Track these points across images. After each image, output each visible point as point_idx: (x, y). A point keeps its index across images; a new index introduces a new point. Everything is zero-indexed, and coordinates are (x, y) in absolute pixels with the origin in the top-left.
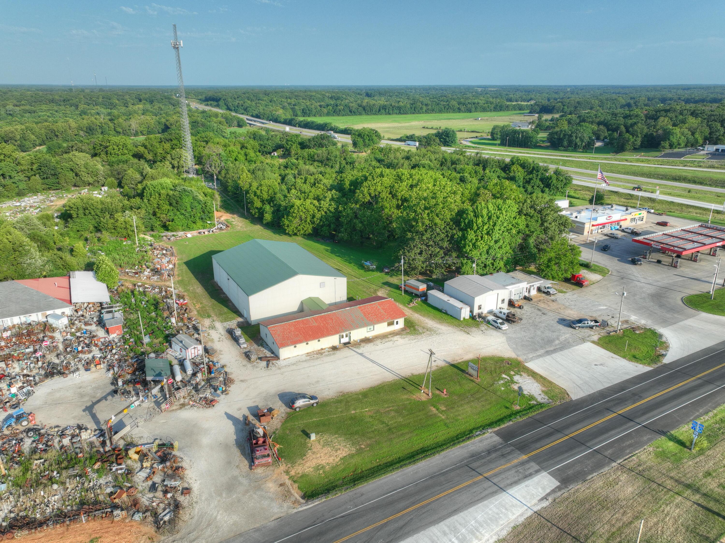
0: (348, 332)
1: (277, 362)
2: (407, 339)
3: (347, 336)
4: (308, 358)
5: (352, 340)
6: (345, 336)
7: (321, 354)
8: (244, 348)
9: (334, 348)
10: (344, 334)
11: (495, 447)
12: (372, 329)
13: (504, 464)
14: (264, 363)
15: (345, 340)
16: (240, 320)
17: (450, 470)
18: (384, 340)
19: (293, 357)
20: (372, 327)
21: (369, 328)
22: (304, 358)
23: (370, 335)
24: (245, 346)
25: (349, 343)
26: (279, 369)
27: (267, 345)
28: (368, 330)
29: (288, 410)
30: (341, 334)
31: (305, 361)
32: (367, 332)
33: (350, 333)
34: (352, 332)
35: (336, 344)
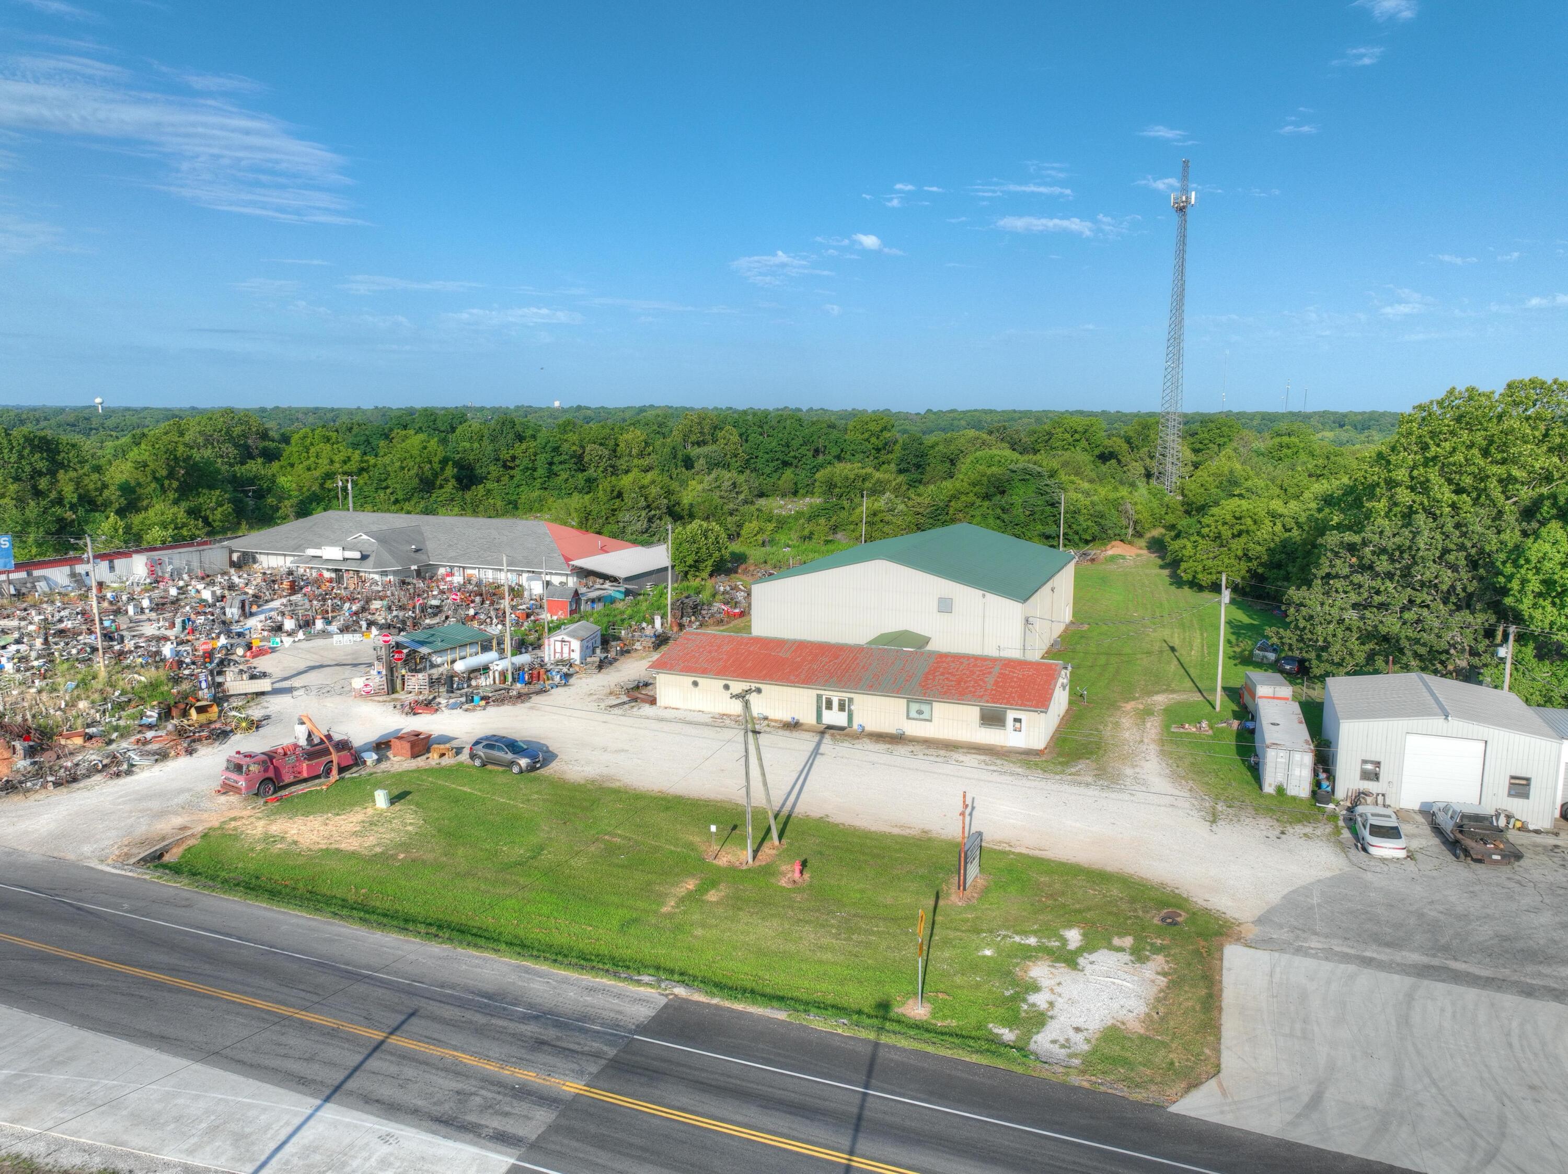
0: (845, 696)
3: (842, 708)
4: (709, 721)
5: (855, 726)
6: (836, 704)
9: (789, 726)
10: (835, 697)
11: (585, 1018)
12: (926, 715)
13: (488, 1058)
15: (834, 717)
17: (381, 981)
19: (686, 710)
20: (925, 708)
21: (914, 707)
22: (701, 718)
23: (914, 729)
25: (842, 729)
28: (913, 714)
30: (826, 694)
32: (908, 718)
33: (851, 700)
34: (858, 698)
35: (809, 718)
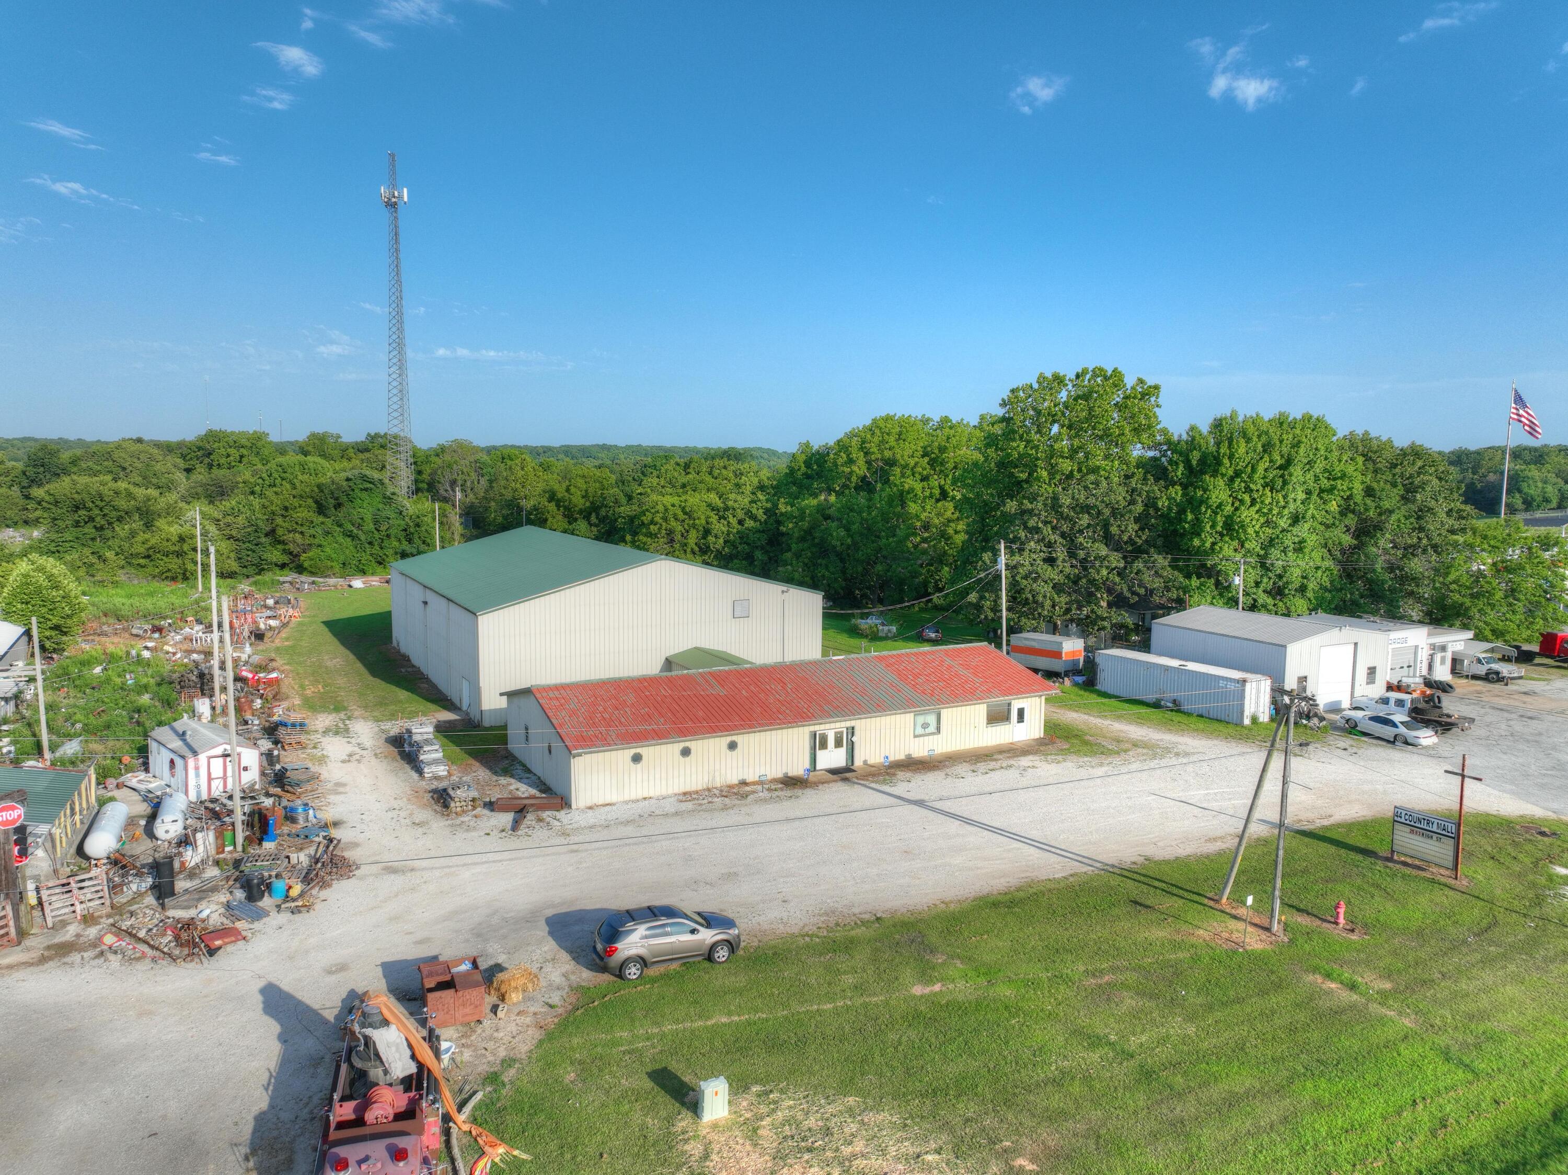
0: (842, 726)
1: (561, 814)
2: (1069, 764)
3: (838, 744)
4: (689, 806)
5: (858, 762)
6: (831, 741)
7: (744, 796)
8: (437, 778)
9: (791, 783)
10: (830, 733)
12: (932, 729)
14: (506, 818)
15: (832, 758)
16: (447, 716)
18: (982, 766)
19: (626, 802)
20: (931, 719)
21: (921, 720)
22: (670, 806)
23: (927, 748)
24: (442, 770)
25: (847, 770)
26: (565, 834)
27: (529, 771)
28: (920, 731)
29: (586, 976)
30: (819, 729)
31: (676, 814)
32: (915, 736)
33: (852, 731)
34: (860, 724)
35: (799, 767)
